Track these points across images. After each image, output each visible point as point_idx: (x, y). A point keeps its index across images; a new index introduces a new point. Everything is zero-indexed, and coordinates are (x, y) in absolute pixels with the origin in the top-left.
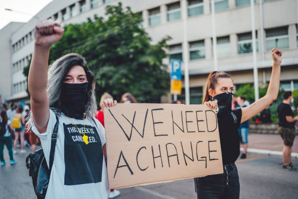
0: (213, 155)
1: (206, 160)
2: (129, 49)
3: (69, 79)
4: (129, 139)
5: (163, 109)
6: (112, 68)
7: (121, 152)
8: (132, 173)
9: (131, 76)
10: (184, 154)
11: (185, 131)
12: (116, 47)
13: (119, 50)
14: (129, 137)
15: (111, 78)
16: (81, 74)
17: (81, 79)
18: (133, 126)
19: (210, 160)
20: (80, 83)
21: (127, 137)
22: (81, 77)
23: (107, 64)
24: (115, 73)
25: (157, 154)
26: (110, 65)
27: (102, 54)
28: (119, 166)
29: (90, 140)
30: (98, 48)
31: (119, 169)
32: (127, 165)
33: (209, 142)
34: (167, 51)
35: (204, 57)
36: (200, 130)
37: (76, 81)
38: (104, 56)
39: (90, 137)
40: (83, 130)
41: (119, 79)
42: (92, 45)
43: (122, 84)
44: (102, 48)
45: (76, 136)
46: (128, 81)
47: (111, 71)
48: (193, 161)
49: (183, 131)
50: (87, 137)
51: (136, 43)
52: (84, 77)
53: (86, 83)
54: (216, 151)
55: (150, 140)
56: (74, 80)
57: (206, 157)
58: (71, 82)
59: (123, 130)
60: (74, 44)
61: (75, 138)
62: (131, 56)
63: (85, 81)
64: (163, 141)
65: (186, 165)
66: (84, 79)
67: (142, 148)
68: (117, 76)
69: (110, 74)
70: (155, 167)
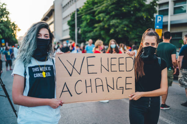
0: (128, 86)
1: (123, 89)
2: (130, 8)
3: (39, 36)
4: (71, 75)
5: (95, 57)
6: (119, 21)
7: (65, 83)
8: (71, 96)
9: (131, 26)
10: (107, 85)
11: (110, 70)
12: (122, 7)
13: (123, 8)
14: (71, 74)
15: (117, 27)
16: (47, 34)
17: (46, 37)
18: (73, 67)
19: (126, 89)
20: (45, 39)
21: (69, 74)
22: (46, 35)
23: (116, 18)
24: (120, 24)
25: (88, 84)
26: (117, 19)
27: (112, 12)
28: (63, 91)
29: (47, 74)
30: (110, 8)
31: (63, 93)
32: (69, 91)
33: (126, 78)
34: (157, 9)
35: (185, 11)
36: (120, 70)
37: (43, 37)
38: (113, 13)
39: (47, 73)
40: (43, 69)
41: (123, 28)
42: (107, 6)
43: (124, 30)
44: (112, 8)
45: (37, 74)
46: (128, 29)
47: (118, 22)
48: (114, 89)
49: (108, 71)
50: (45, 73)
51: (135, 4)
52: (48, 36)
53: (49, 39)
54: (131, 84)
55: (84, 76)
56: (42, 37)
57: (123, 87)
58: (40, 38)
59: (67, 70)
60: (96, 6)
61: (35, 75)
62: (132, 12)
63: (49, 38)
64: (93, 77)
65: (109, 92)
66: (48, 37)
67: (78, 81)
68: (122, 26)
69: (117, 24)
70: (87, 93)
